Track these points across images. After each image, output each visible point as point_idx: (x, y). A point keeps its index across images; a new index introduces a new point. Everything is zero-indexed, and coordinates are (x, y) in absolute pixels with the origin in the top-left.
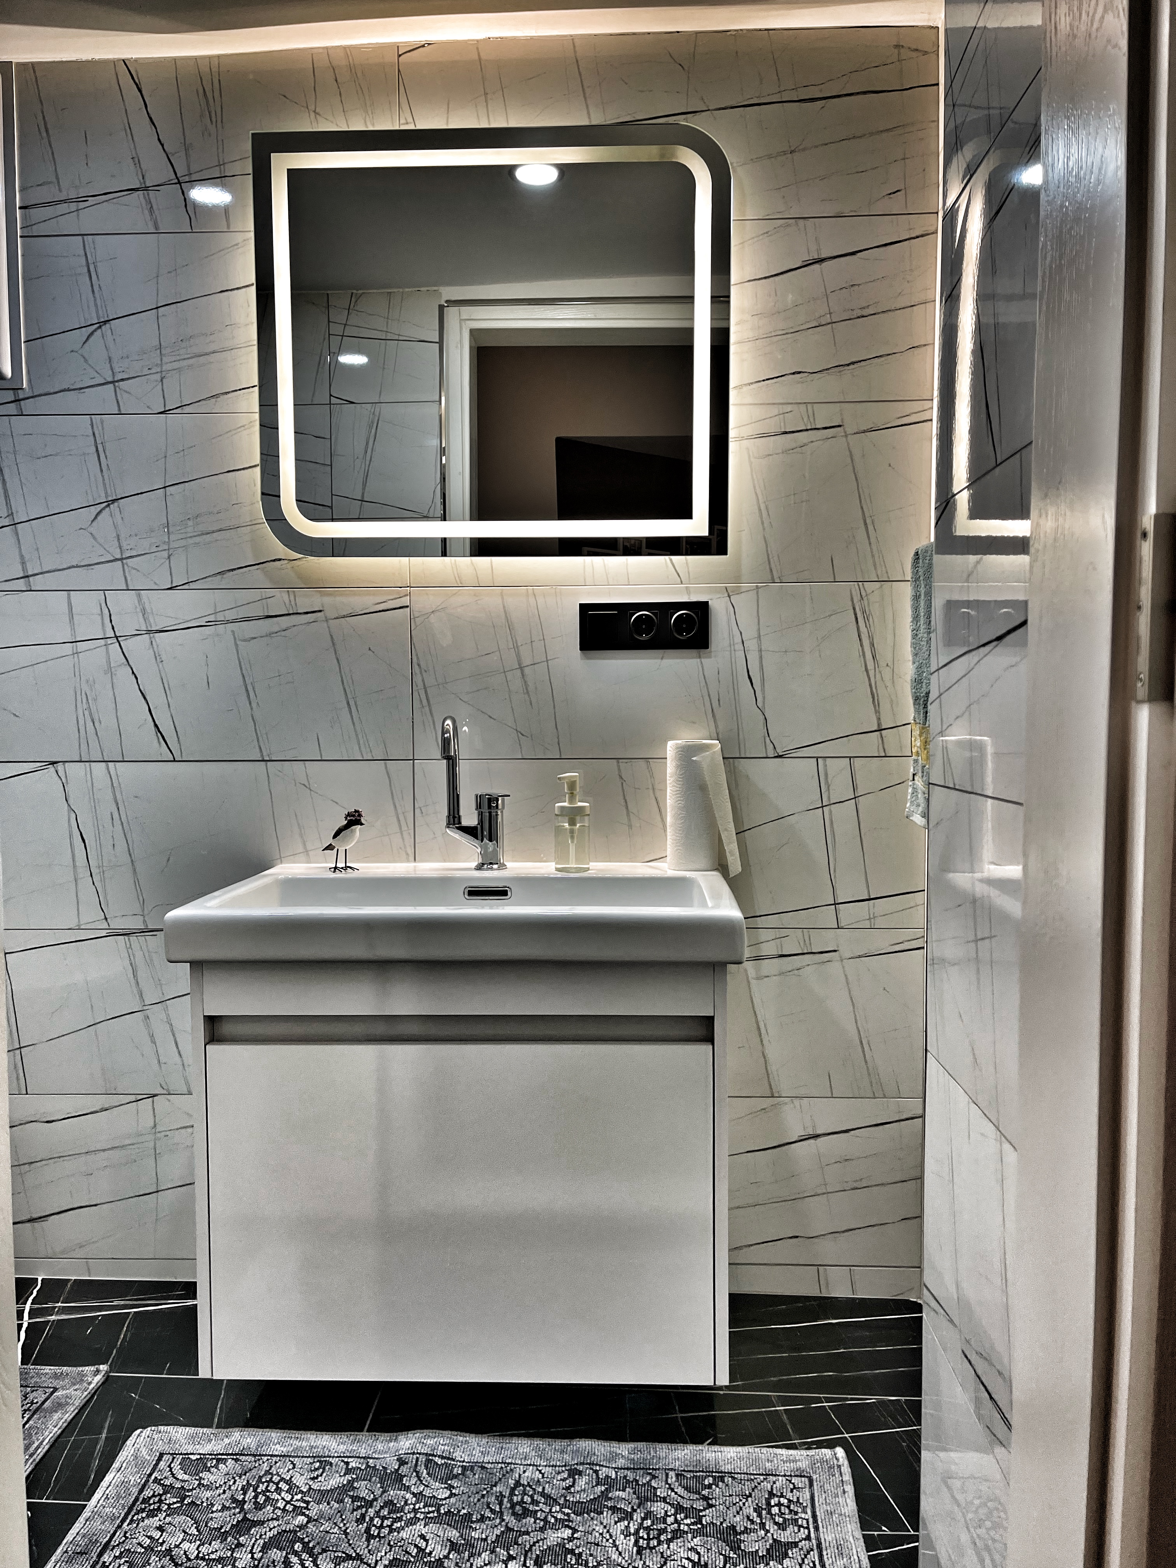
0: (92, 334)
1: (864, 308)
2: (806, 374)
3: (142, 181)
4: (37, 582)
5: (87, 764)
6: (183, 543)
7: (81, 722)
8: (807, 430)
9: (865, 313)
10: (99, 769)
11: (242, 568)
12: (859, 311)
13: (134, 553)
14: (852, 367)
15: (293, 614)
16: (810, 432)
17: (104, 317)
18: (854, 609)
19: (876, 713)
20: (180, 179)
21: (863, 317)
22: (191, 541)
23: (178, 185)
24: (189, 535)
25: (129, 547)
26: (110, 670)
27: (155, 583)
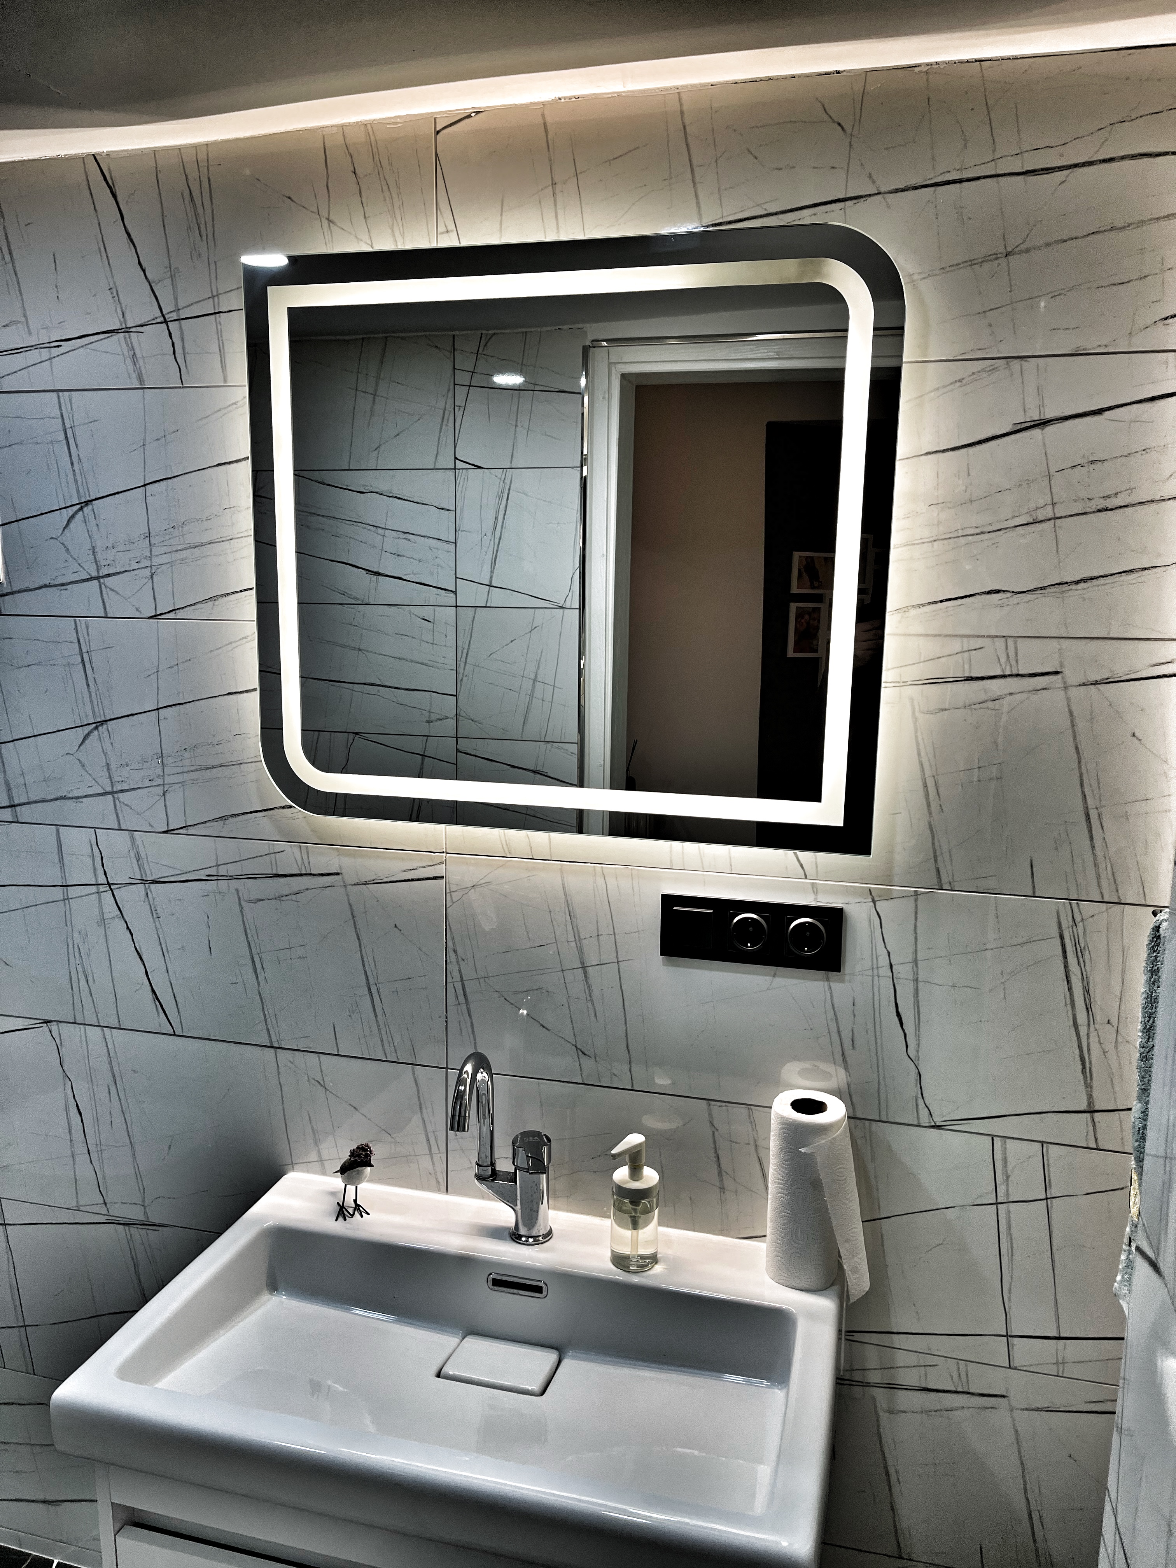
0: (73, 517)
1: (1109, 497)
2: (1009, 595)
3: (122, 320)
4: (24, 813)
5: (82, 1026)
6: (180, 778)
7: (74, 979)
8: (1004, 676)
9: (1109, 504)
10: (94, 1033)
11: (247, 813)
12: (1102, 501)
13: (125, 787)
14: (1082, 585)
15: (306, 874)
16: (1009, 680)
17: (85, 497)
18: (1062, 937)
19: (1086, 1087)
20: (166, 317)
21: (1107, 510)
22: (187, 777)
23: (164, 325)
24: (186, 769)
25: (120, 779)
26: (103, 921)
27: (150, 825)
